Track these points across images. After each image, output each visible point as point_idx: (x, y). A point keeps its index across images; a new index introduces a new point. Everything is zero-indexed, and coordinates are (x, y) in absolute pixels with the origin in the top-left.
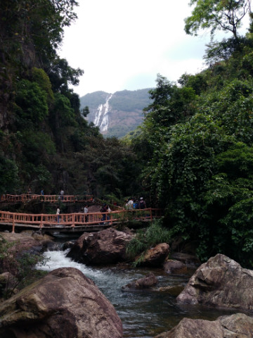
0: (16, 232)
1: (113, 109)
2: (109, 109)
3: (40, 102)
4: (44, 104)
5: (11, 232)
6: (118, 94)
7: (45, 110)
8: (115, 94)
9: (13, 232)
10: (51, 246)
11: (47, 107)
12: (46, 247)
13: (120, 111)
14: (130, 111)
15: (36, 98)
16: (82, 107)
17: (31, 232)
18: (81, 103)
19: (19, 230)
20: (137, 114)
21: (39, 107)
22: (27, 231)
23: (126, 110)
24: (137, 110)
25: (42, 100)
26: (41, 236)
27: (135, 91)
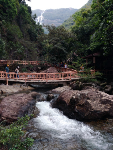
0: (9, 85)
1: (45, 19)
2: (43, 18)
3: (13, 7)
4: (15, 8)
5: (5, 84)
6: (47, 11)
7: (15, 12)
8: (46, 11)
9: (7, 85)
10: (38, 98)
11: (16, 10)
12: (35, 98)
13: (48, 20)
14: (53, 20)
15: (10, 5)
16: (33, 14)
17: (19, 85)
18: (32, 12)
19: (11, 83)
20: (57, 22)
21: (12, 10)
22: (17, 84)
23: (51, 19)
24: (56, 19)
25: (13, 6)
26: (26, 87)
27: (55, 10)
